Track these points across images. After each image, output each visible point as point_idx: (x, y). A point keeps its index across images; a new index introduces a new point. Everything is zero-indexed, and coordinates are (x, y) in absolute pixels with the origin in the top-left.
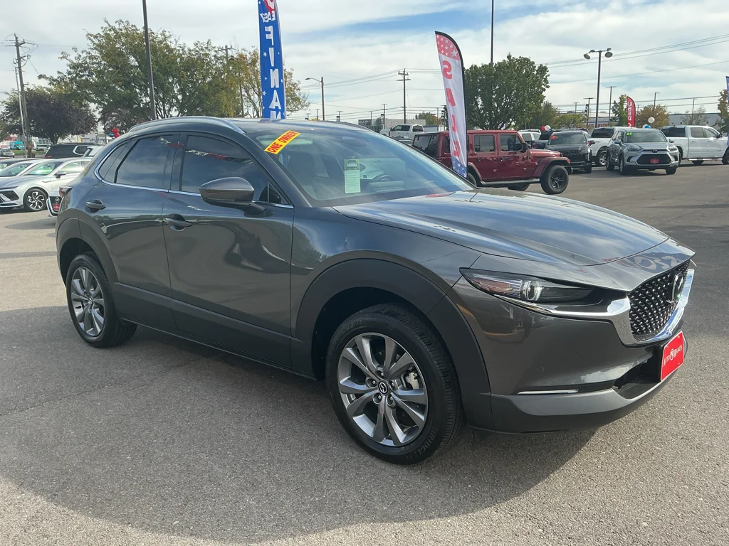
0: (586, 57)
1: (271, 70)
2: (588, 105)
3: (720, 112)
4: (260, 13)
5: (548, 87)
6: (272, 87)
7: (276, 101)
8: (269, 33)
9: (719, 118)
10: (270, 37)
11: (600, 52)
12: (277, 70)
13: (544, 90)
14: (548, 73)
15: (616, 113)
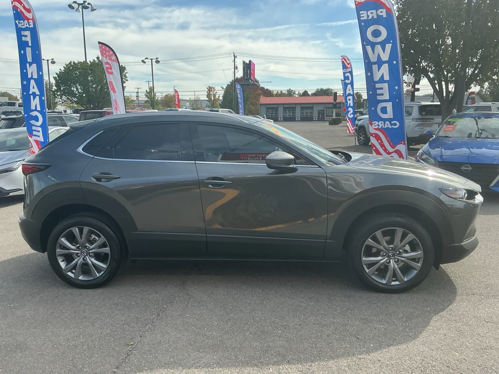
0: (143, 61)
1: (28, 65)
2: (137, 93)
3: (208, 99)
4: (15, 20)
5: (127, 80)
6: (30, 76)
7: (34, 88)
8: (26, 36)
9: (209, 103)
10: (29, 39)
11: (152, 59)
12: (35, 65)
13: (125, 82)
14: (126, 71)
15: (148, 98)
